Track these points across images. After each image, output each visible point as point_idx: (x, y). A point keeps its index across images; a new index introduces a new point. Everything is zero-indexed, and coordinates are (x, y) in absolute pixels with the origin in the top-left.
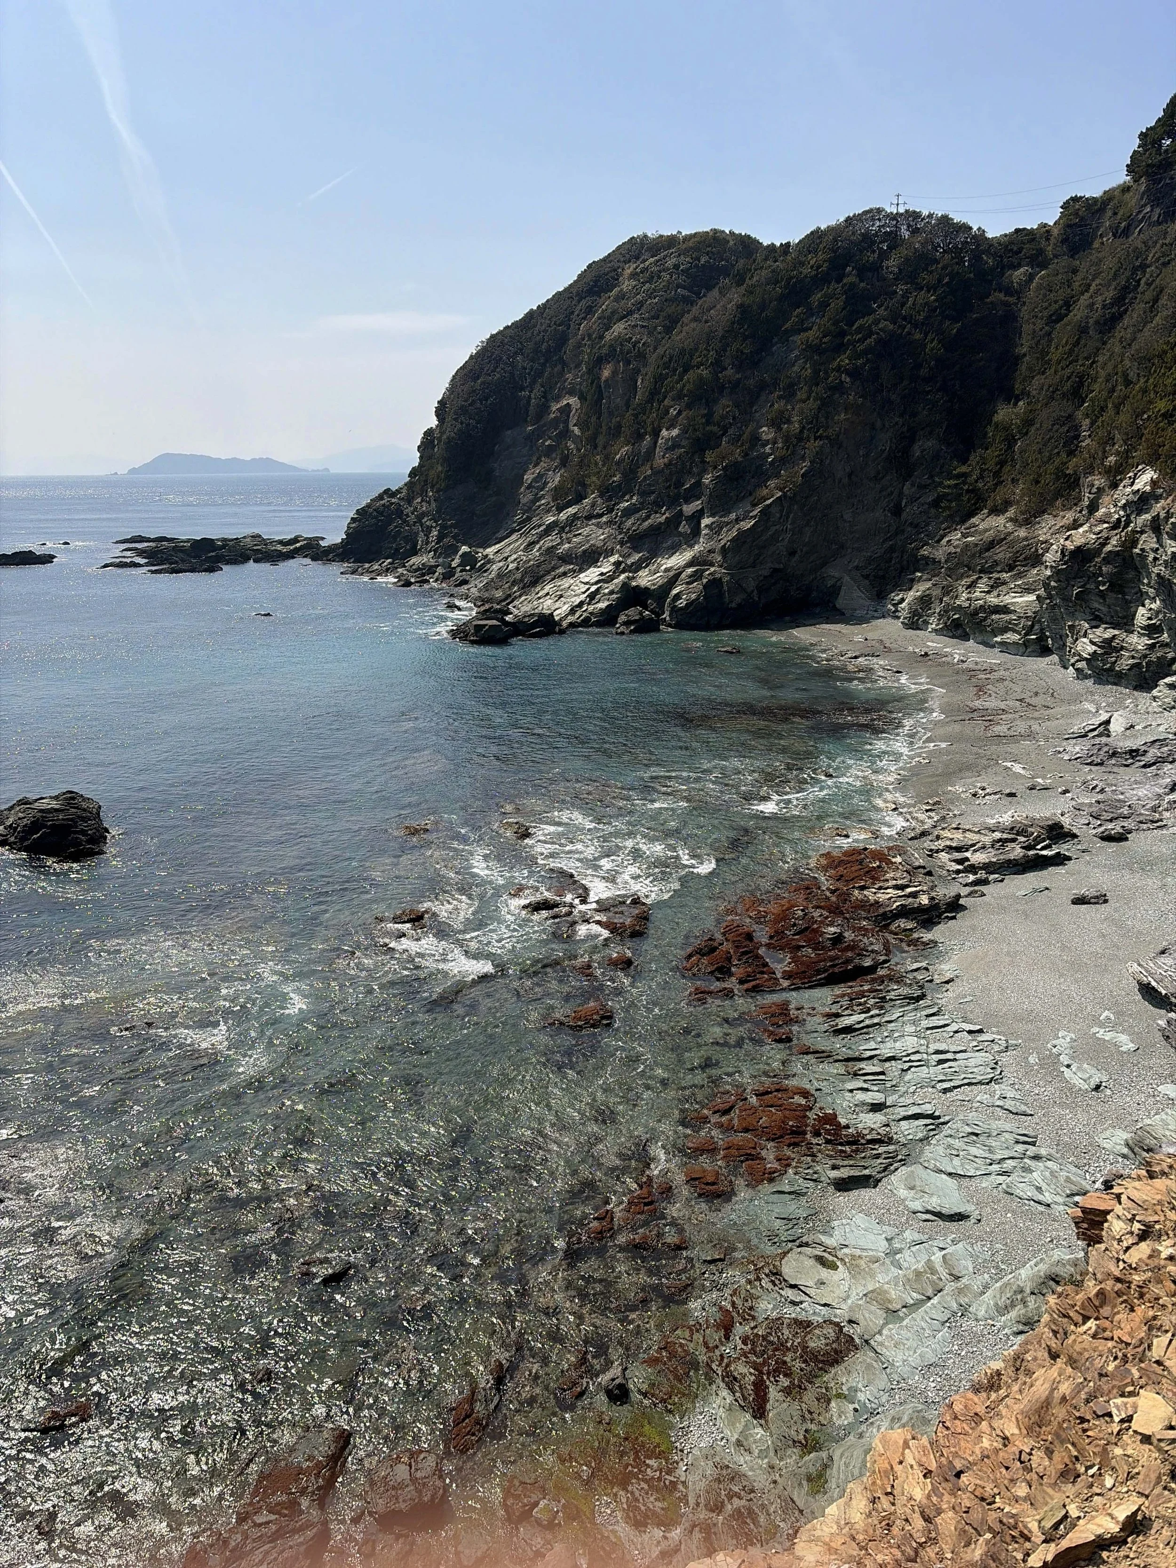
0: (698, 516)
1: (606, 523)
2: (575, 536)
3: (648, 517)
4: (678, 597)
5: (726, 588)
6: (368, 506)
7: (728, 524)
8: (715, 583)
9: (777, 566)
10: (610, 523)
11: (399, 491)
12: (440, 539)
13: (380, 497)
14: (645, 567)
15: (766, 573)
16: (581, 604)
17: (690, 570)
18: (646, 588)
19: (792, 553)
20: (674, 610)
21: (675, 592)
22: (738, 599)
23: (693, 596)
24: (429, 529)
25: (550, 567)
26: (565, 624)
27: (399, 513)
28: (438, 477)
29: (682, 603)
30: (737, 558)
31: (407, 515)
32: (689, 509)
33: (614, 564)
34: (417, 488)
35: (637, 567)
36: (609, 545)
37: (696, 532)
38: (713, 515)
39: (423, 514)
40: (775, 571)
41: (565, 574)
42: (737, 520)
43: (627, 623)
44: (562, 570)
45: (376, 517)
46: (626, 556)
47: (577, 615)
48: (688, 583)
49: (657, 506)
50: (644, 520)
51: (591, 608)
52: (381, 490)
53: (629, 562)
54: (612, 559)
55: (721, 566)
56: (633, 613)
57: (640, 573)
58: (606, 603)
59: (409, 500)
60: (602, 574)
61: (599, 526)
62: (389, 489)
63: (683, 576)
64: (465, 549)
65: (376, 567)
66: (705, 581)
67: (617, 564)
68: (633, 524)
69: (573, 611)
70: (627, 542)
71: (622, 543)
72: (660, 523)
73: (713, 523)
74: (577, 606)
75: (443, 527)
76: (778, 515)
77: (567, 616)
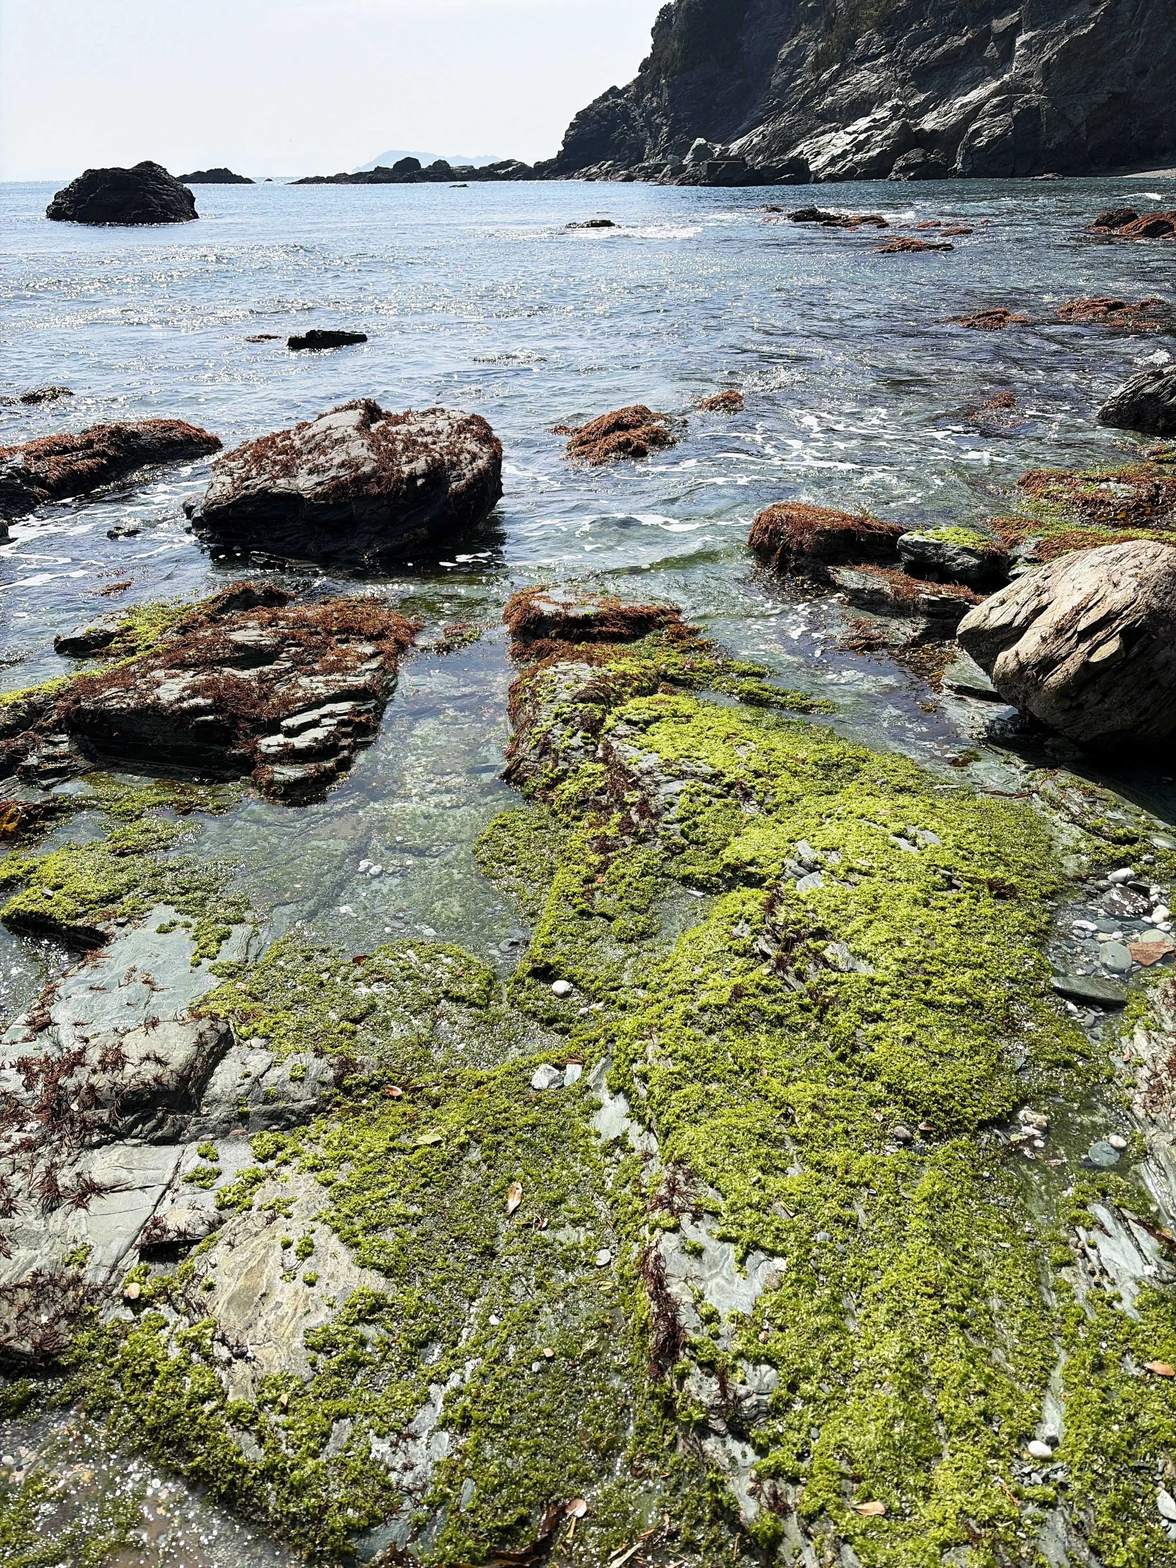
0: (1015, 30)
1: (883, 65)
2: (841, 86)
3: (942, 42)
4: (977, 133)
5: (1044, 120)
6: (590, 108)
7: (1055, 35)
8: (1030, 114)
9: (1117, 89)
10: (887, 65)
11: (626, 89)
12: (670, 136)
13: (605, 97)
14: (933, 110)
15: (1102, 98)
16: (845, 154)
17: (995, 101)
18: (934, 131)
19: (1141, 73)
20: (970, 151)
21: (974, 127)
22: (1059, 137)
23: (998, 131)
24: (659, 127)
25: (805, 128)
26: (822, 176)
27: (625, 116)
28: (674, 55)
29: (982, 141)
30: (1064, 79)
31: (634, 119)
32: (999, 25)
33: (891, 109)
34: (647, 83)
35: (923, 109)
36: (886, 89)
37: (1007, 56)
38: (1033, 28)
39: (654, 111)
40: (1115, 96)
41: (824, 133)
42: (1069, 29)
43: (904, 170)
44: (821, 129)
45: (598, 122)
46: (906, 99)
47: (839, 166)
48: (994, 115)
49: (956, 28)
50: (936, 47)
51: (858, 157)
52: (606, 89)
53: (911, 104)
54: (889, 104)
55: (1037, 92)
56: (915, 155)
57: (926, 118)
58: (878, 150)
59: (637, 100)
60: (874, 120)
61: (872, 70)
62: (614, 88)
63: (986, 107)
64: (700, 141)
65: (594, 170)
66: (1016, 111)
67: (895, 109)
68: (921, 53)
69: (833, 161)
70: (910, 80)
71: (903, 83)
72: (959, 46)
73: (1032, 38)
74: (839, 156)
75: (676, 120)
76: (1128, 14)
77: (825, 167)
